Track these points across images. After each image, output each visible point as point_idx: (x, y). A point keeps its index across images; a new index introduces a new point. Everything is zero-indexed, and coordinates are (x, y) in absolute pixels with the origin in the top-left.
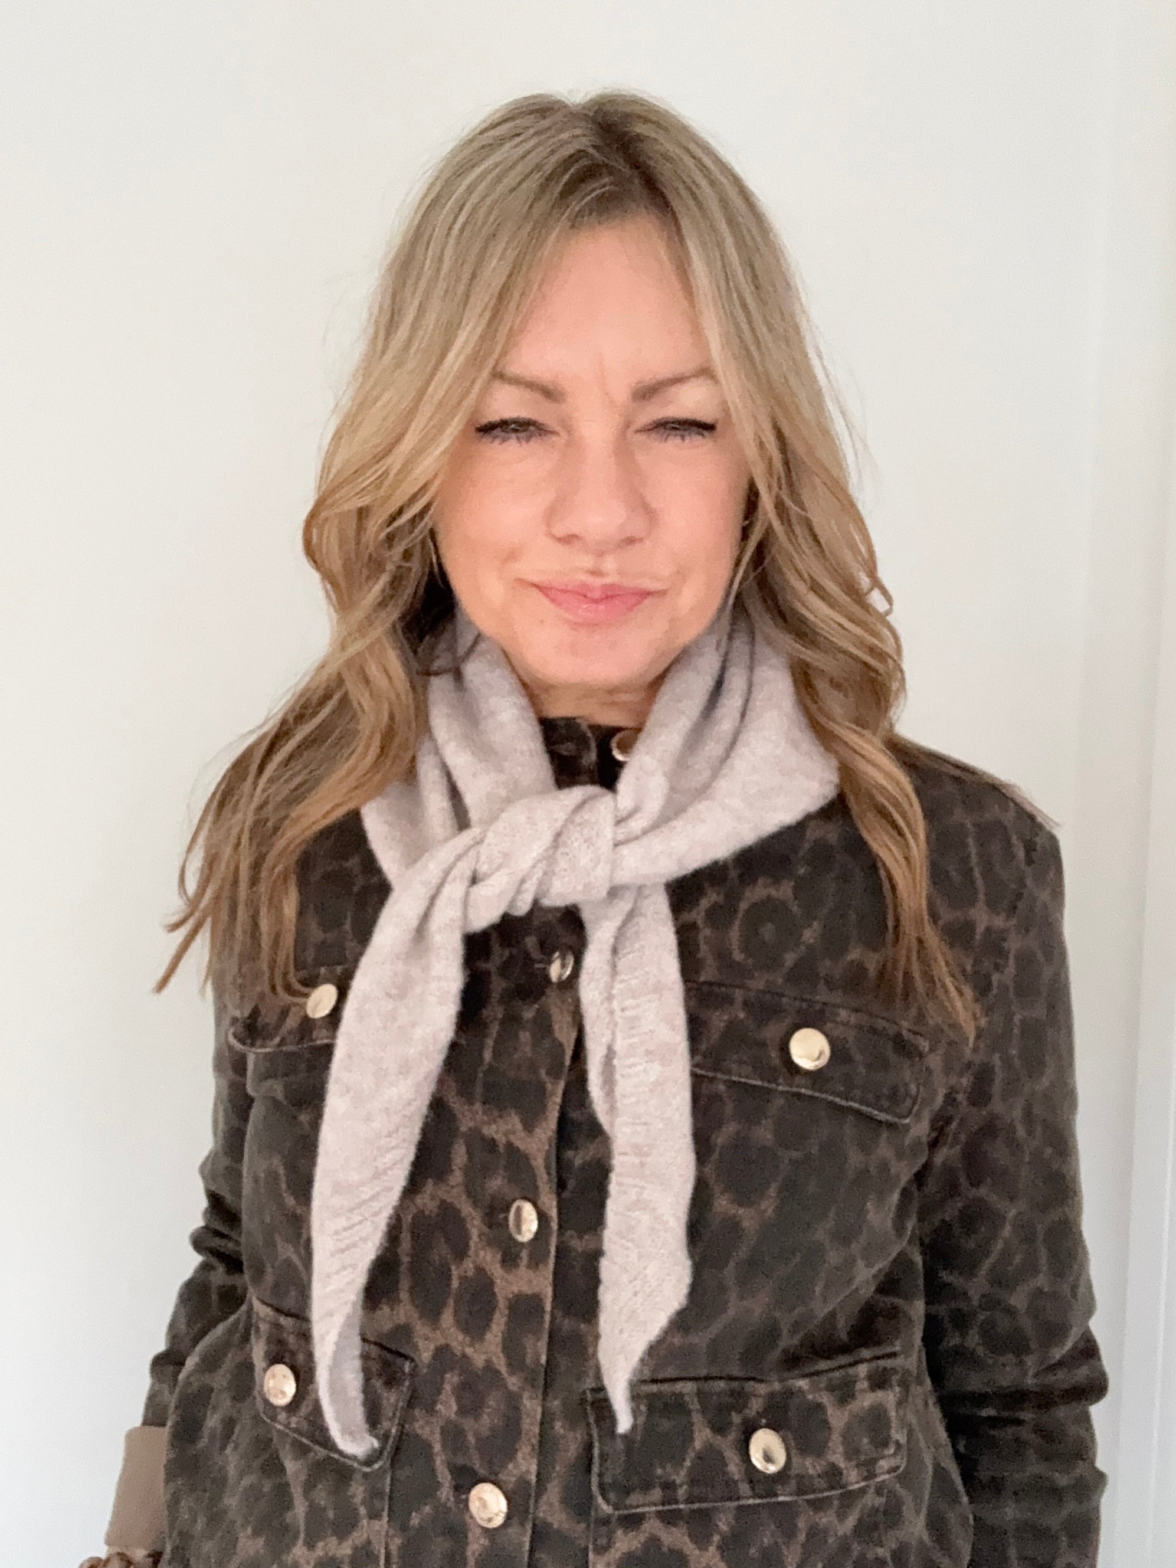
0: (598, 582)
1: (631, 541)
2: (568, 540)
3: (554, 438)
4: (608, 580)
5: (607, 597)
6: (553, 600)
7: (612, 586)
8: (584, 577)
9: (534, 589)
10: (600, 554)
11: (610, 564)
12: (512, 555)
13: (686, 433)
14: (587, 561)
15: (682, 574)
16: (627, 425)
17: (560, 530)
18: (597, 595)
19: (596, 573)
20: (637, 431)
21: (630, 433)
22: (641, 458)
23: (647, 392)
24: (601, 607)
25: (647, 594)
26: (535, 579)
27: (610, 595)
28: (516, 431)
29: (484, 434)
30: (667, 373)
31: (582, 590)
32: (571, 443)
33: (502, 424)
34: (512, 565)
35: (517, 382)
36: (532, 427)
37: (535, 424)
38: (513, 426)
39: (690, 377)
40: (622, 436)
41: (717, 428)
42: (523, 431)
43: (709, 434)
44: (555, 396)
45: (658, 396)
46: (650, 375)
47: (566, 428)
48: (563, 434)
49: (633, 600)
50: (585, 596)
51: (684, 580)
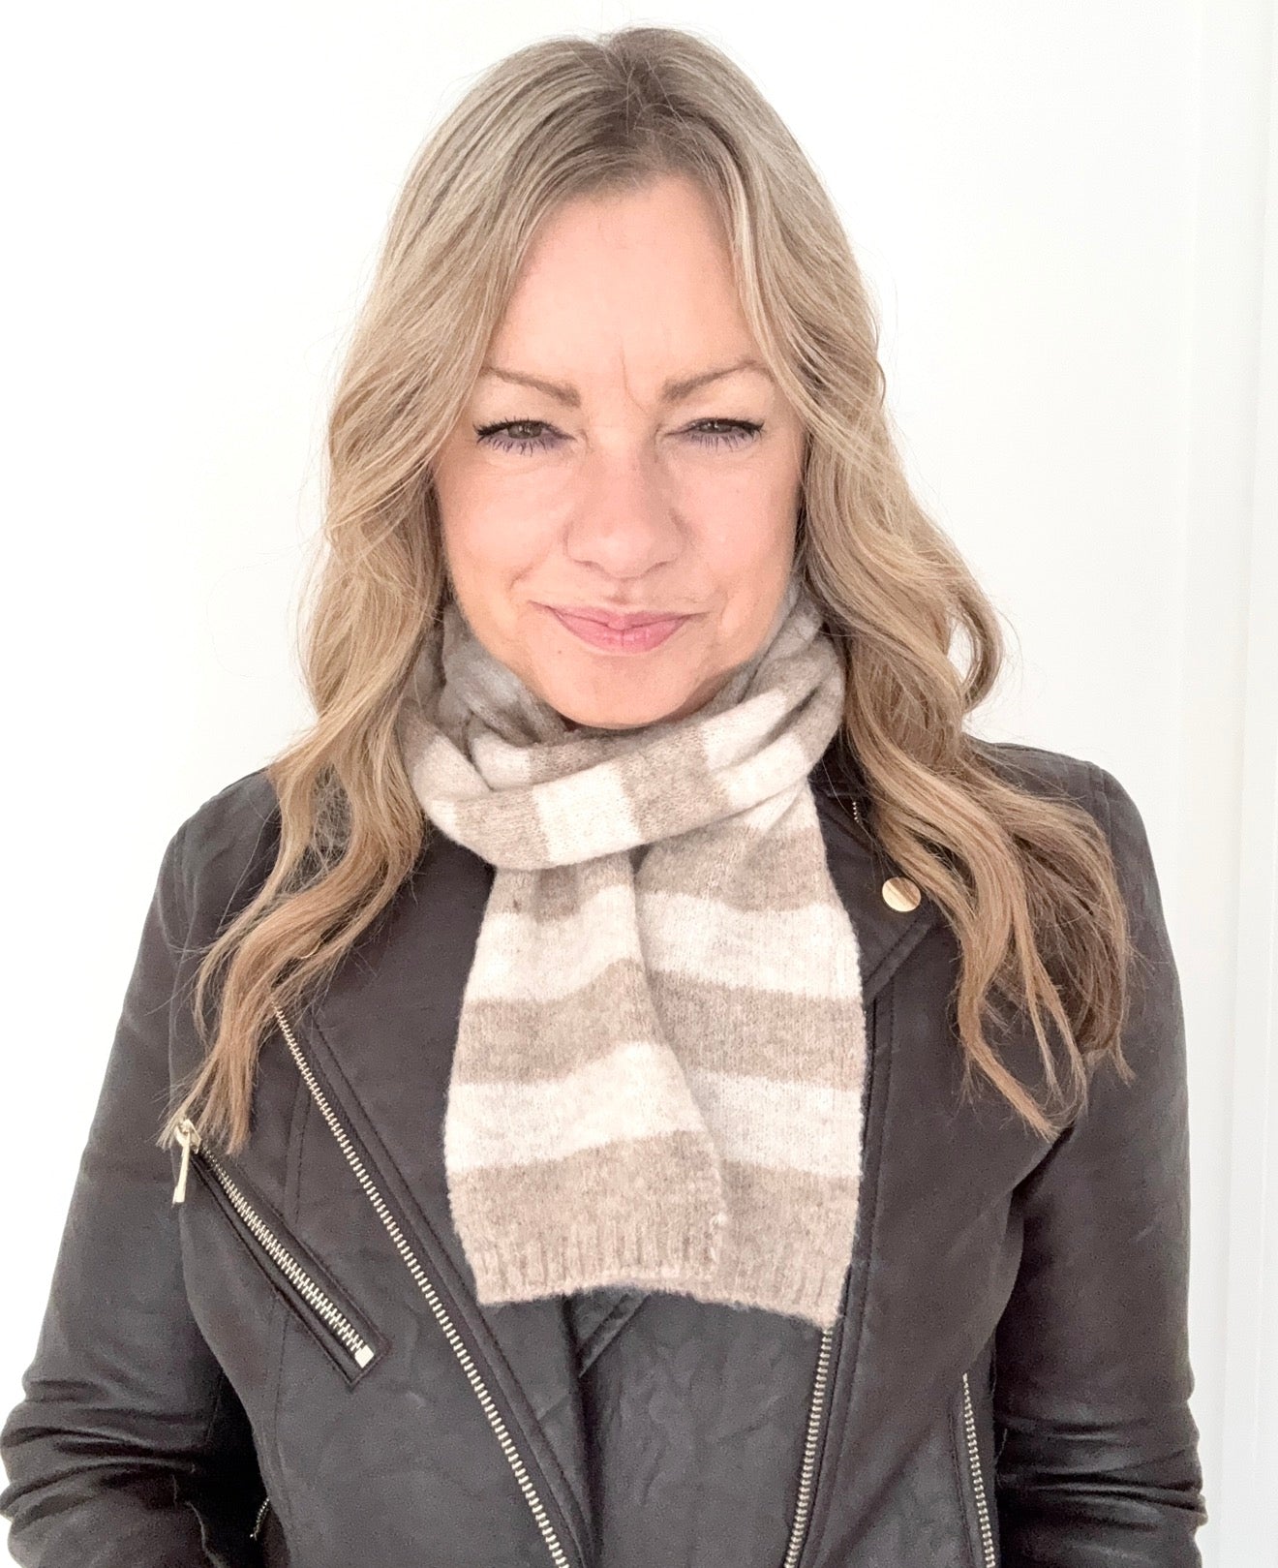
0: (623, 610)
1: (663, 565)
2: (588, 564)
3: (573, 445)
4: (634, 609)
5: (634, 627)
6: (570, 628)
7: (640, 614)
8: (606, 606)
9: (548, 615)
10: (628, 581)
11: (637, 591)
12: (520, 576)
13: (729, 435)
14: (611, 589)
15: (722, 591)
16: (659, 427)
17: (578, 551)
18: (622, 626)
19: (621, 600)
20: (670, 434)
21: (658, 438)
22: (674, 466)
23: (678, 391)
24: (629, 637)
25: (687, 617)
26: (550, 601)
27: (637, 623)
28: (525, 435)
29: (486, 439)
30: (702, 368)
31: (603, 619)
32: (590, 450)
33: (509, 425)
34: (519, 586)
35: (522, 380)
36: (544, 431)
37: (548, 426)
38: (520, 429)
39: (731, 371)
40: (651, 440)
41: (764, 428)
42: (535, 436)
43: (756, 433)
44: (567, 396)
45: (693, 395)
46: (681, 372)
47: (583, 433)
48: (580, 439)
49: (670, 626)
50: (606, 625)
51: (727, 600)
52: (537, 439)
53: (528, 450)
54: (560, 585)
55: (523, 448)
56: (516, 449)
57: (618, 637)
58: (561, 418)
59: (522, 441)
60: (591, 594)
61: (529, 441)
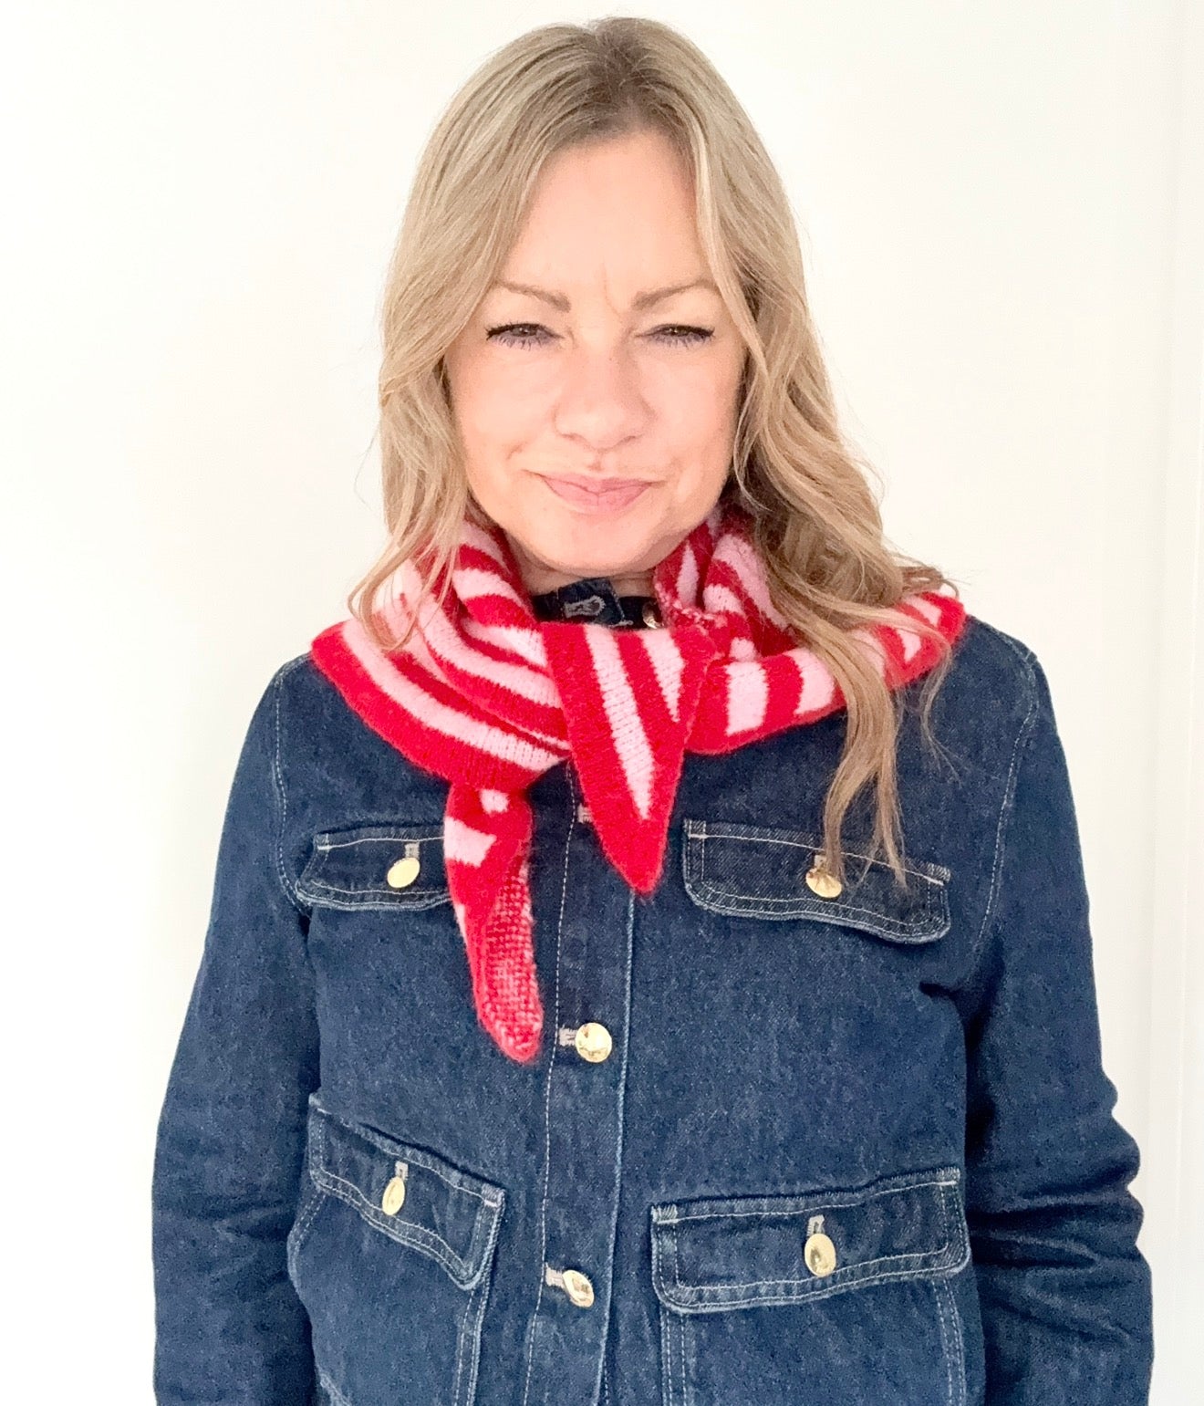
0: (599, 476)
1: (631, 438)
2: (572, 437)
3: (562, 342)
4: (610, 473)
5: (607, 490)
6: (554, 491)
7: (612, 479)
8: (587, 473)
9: (540, 479)
10: (603, 451)
11: (609, 460)
13: (686, 338)
14: (590, 458)
15: (677, 463)
16: (630, 330)
17: (565, 427)
18: (596, 489)
19: (597, 467)
20: (638, 336)
21: (630, 339)
22: (642, 361)
23: (648, 301)
24: (603, 499)
25: (649, 484)
26: (540, 469)
27: (610, 486)
28: (524, 334)
29: (494, 337)
30: (665, 284)
31: (583, 483)
32: (575, 346)
33: (510, 328)
34: (517, 457)
35: (526, 291)
36: (539, 331)
37: (542, 328)
38: (521, 329)
39: (688, 287)
40: (624, 341)
41: (714, 334)
42: (531, 335)
43: (707, 339)
44: (561, 303)
45: (658, 304)
46: (650, 287)
47: (570, 333)
48: (569, 339)
49: (634, 491)
50: (585, 489)
51: (681, 471)
52: (532, 337)
53: (527, 345)
54: (548, 456)
55: (524, 342)
56: (517, 344)
57: (593, 498)
58: (553, 321)
59: (522, 339)
60: (576, 463)
61: (527, 339)
